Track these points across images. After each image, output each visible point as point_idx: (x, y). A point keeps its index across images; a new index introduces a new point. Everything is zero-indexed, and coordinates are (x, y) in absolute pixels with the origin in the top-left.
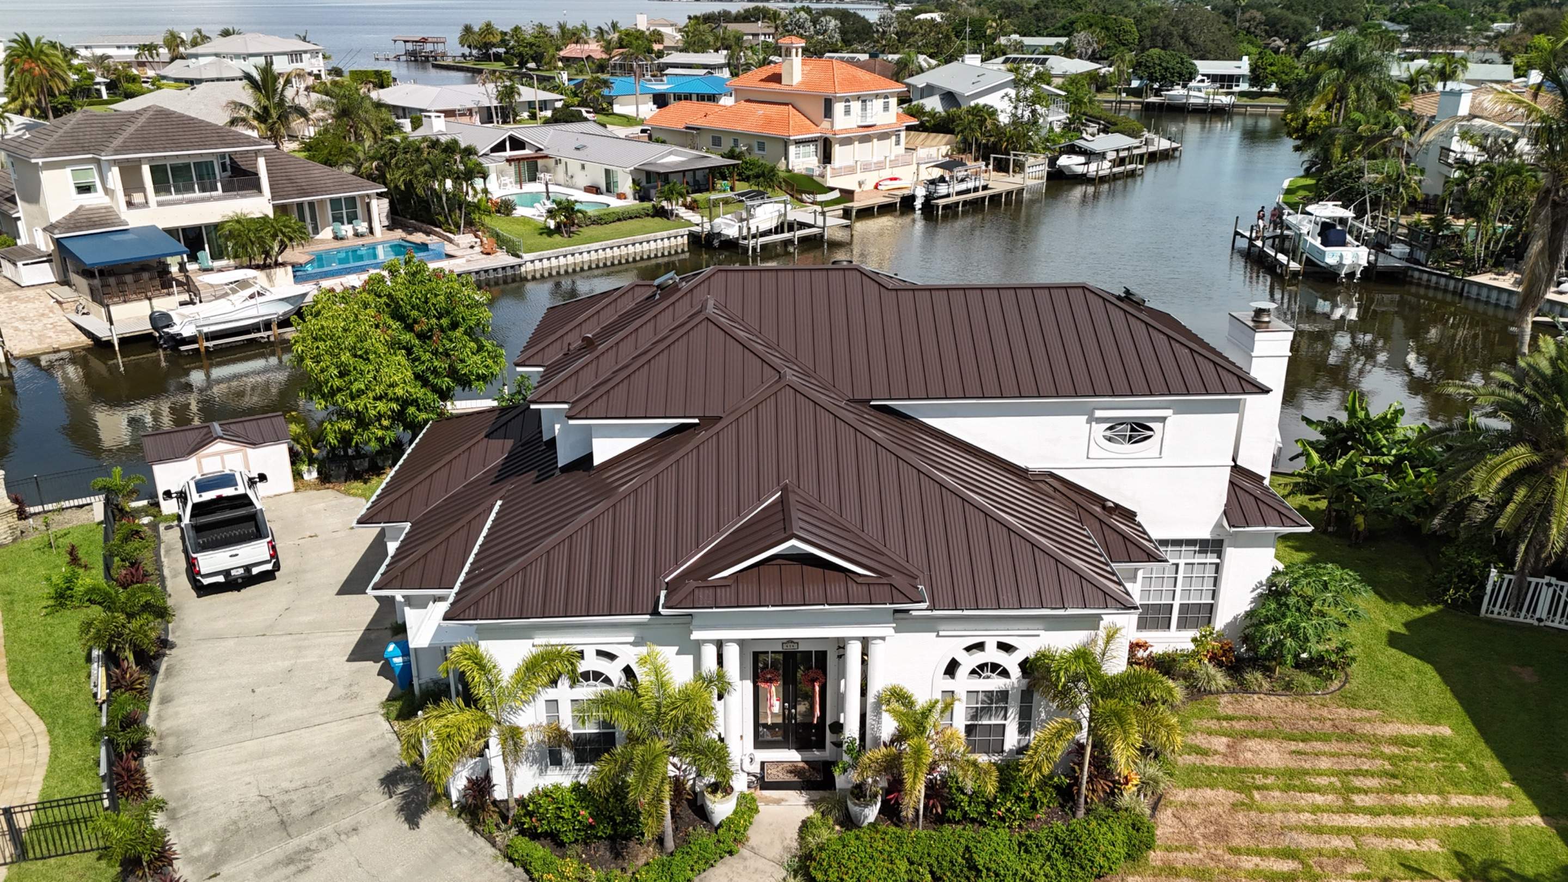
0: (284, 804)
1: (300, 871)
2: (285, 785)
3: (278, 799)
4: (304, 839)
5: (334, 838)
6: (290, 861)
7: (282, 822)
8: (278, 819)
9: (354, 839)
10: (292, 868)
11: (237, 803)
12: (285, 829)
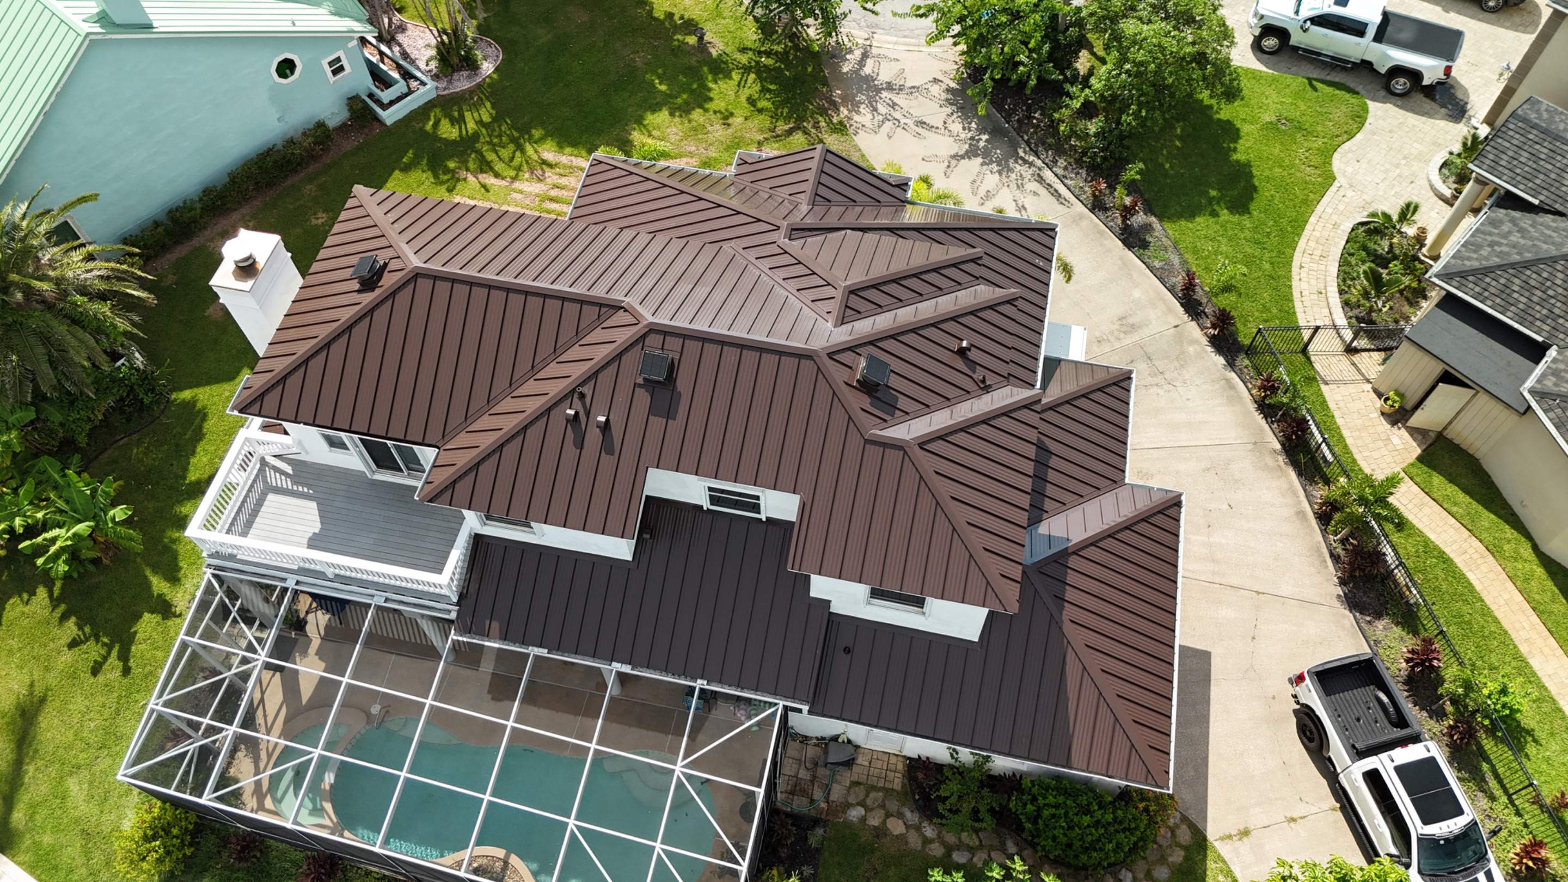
0: (1156, 375)
1: (1124, 318)
2: (1161, 392)
3: (1159, 379)
4: (1129, 340)
5: (1112, 339)
6: (1133, 328)
7: (1149, 358)
8: (1154, 362)
9: (1098, 334)
10: (1131, 320)
11: (1188, 382)
12: (1146, 353)
